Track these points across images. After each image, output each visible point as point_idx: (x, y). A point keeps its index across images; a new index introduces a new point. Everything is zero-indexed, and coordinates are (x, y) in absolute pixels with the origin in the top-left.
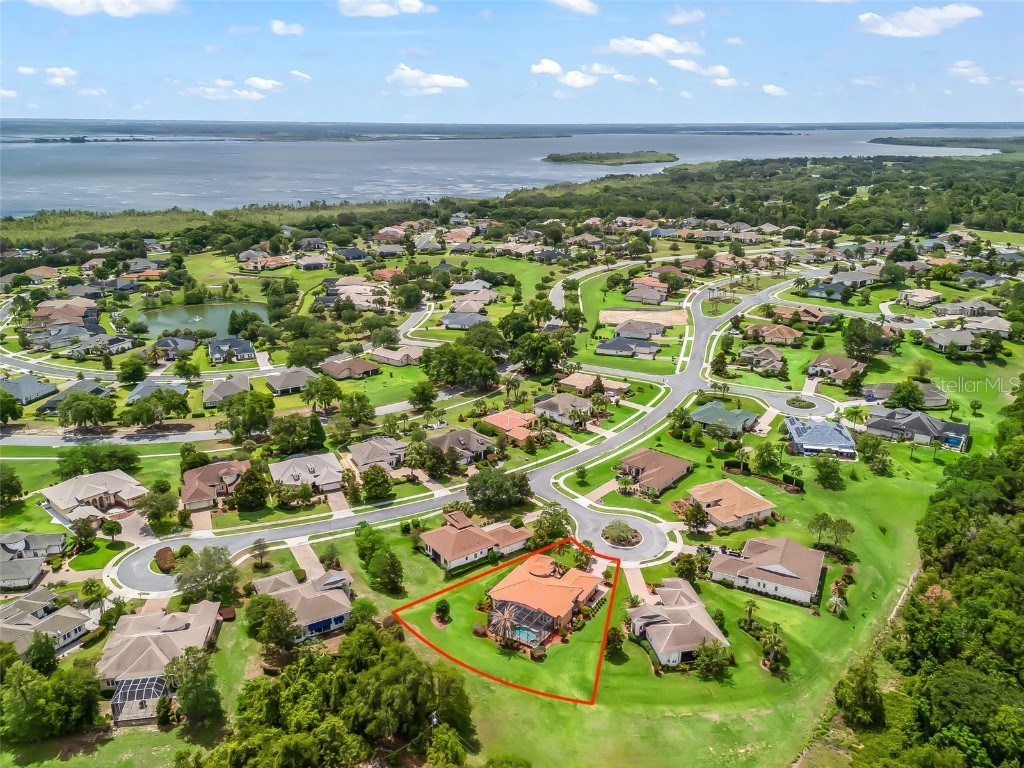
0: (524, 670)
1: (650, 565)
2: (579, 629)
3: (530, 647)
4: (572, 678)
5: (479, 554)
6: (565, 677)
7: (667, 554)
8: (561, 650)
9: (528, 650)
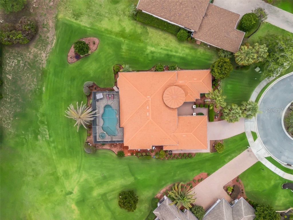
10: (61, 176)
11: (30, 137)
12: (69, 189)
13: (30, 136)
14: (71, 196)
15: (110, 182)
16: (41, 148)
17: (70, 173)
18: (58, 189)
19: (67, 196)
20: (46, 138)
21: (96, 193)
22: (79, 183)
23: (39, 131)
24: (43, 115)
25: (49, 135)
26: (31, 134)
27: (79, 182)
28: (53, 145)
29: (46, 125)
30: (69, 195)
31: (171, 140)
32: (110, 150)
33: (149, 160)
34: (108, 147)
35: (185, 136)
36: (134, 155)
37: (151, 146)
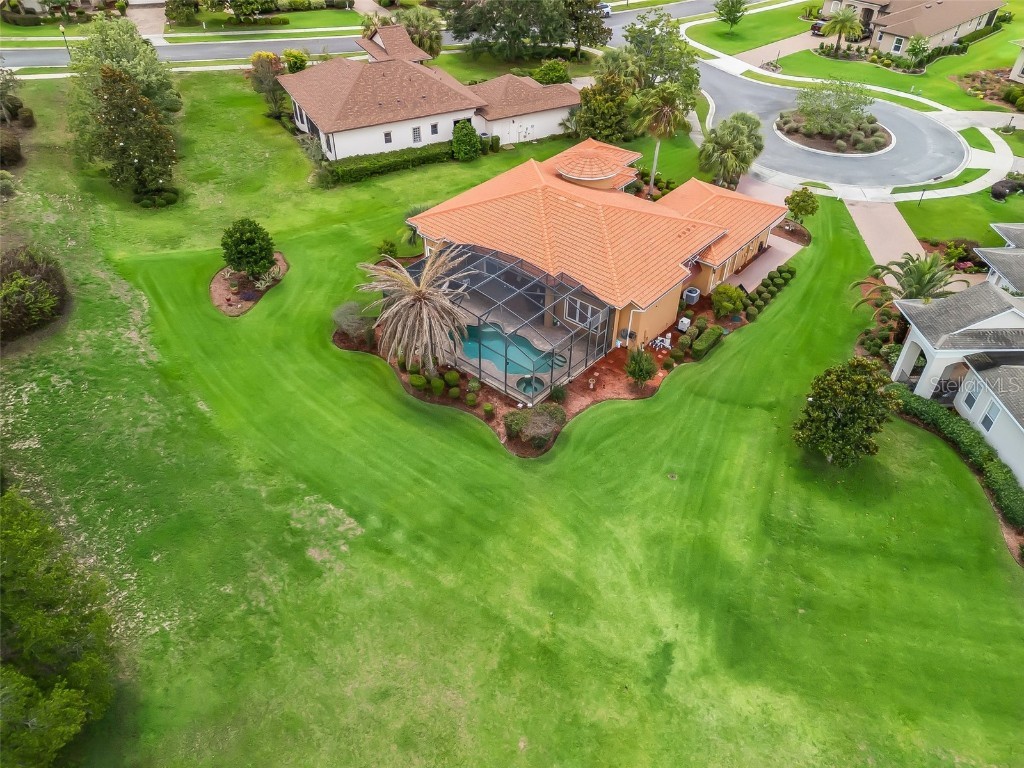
0: (470, 489)
1: (929, 195)
2: (696, 356)
3: (512, 403)
4: (657, 541)
5: (425, 126)
6: (629, 532)
7: (970, 175)
8: (626, 421)
9: (503, 411)
10: (548, 628)
11: (275, 581)
12: (640, 652)
13: (268, 580)
14: (679, 664)
15: (722, 473)
16: (357, 593)
17: (569, 575)
18: (602, 711)
19: (667, 690)
20: (350, 535)
21: (736, 541)
22: (644, 576)
23: (294, 532)
24: (269, 470)
25: (351, 514)
26: (272, 571)
27: (635, 574)
28: (398, 536)
29: (306, 493)
30: (668, 672)
31: (702, 224)
32: (598, 402)
33: (725, 346)
34: (585, 400)
35: (712, 207)
36: (675, 365)
37: (681, 266)
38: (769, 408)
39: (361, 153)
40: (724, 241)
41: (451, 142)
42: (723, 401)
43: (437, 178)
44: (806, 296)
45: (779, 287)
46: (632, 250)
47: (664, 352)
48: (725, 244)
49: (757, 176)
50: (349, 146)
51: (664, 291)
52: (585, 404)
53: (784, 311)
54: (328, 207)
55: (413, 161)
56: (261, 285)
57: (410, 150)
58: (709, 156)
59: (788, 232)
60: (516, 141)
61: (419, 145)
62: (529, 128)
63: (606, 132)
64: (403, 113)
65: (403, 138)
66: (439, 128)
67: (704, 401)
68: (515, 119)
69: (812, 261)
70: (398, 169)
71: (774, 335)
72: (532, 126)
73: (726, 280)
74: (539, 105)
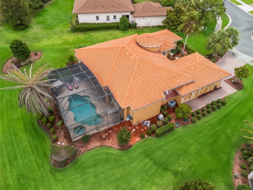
2: (156, 135)
31: (183, 75)
32: (103, 146)
33: (173, 133)
34: (97, 144)
35: (194, 68)
36: (146, 136)
37: (162, 93)
38: (175, 173)
39: (88, 22)
40: (192, 84)
41: (119, 23)
42: (155, 163)
43: (110, 35)
44: (227, 116)
45: (214, 109)
46: (143, 82)
47: (146, 128)
48: (192, 85)
49: (233, 54)
50: (84, 19)
51: (147, 104)
52: (96, 146)
53: (211, 121)
54: (69, 39)
55: (104, 28)
56: (23, 64)
57: (105, 23)
58: (210, 44)
59: (232, 83)
60: (144, 25)
61: (108, 22)
62: (150, 21)
63: (173, 28)
64: (103, 10)
65: (103, 19)
66: (117, 17)
67: (147, 160)
68: (144, 17)
69: (238, 98)
70: (98, 30)
71: (200, 133)
72: (151, 21)
73: (192, 99)
74: (155, 14)
